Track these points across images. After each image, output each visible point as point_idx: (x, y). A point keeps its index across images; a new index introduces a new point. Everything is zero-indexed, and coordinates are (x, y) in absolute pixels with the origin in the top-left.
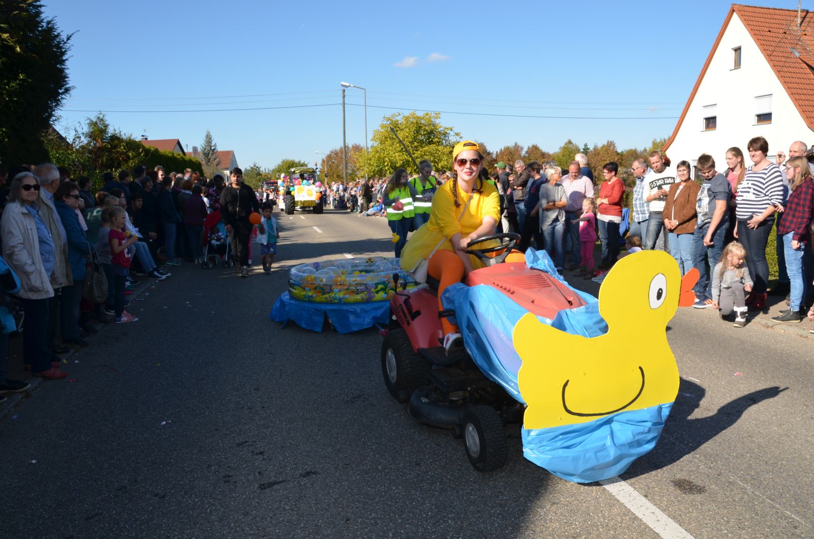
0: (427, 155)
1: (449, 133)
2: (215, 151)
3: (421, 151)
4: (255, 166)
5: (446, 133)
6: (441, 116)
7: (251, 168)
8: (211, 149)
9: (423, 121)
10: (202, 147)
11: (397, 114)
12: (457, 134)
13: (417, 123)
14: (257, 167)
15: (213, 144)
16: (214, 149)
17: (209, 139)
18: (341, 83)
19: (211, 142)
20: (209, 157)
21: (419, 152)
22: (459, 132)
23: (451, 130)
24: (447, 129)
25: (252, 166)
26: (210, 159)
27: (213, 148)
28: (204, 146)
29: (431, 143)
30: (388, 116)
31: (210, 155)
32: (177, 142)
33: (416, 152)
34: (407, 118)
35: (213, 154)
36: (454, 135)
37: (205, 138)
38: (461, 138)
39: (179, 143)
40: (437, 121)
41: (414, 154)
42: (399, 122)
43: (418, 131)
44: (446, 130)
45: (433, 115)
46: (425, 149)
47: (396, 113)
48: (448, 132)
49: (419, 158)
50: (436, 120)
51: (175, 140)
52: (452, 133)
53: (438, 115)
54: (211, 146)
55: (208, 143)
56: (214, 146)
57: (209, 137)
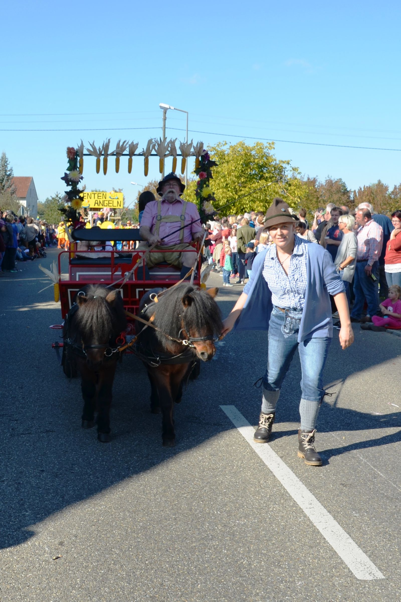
0: (257, 193)
1: (286, 168)
2: (11, 177)
3: (249, 188)
5: (282, 166)
6: (275, 146)
8: (6, 174)
9: (253, 153)
11: (224, 143)
12: (294, 169)
13: (246, 154)
14: (60, 198)
15: (9, 168)
16: (10, 175)
17: (4, 162)
18: (160, 105)
19: (6, 167)
20: (3, 184)
21: (247, 189)
22: (296, 167)
23: (288, 163)
24: (284, 162)
26: (4, 186)
27: (8, 173)
29: (262, 178)
30: (213, 146)
31: (4, 182)
33: (243, 189)
34: (233, 148)
35: (8, 180)
36: (291, 171)
38: (299, 173)
40: (271, 152)
41: (241, 190)
42: (226, 153)
43: (247, 164)
44: (282, 164)
45: (266, 145)
46: (254, 185)
47: (222, 142)
48: (284, 165)
49: (247, 196)
50: (269, 151)
52: (288, 167)
53: (271, 145)
54: (6, 170)
55: (3, 166)
56: (9, 171)
57: (4, 160)
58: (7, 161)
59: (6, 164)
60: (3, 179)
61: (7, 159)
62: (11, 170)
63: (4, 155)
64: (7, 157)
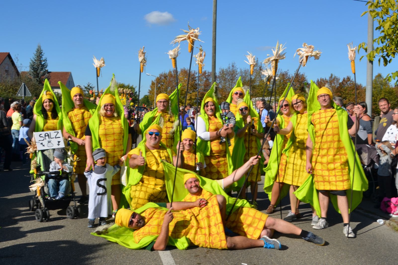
4: (89, 86)
7: (86, 88)
8: (41, 64)
10: (32, 61)
14: (91, 87)
15: (44, 58)
17: (39, 54)
19: (41, 57)
20: (38, 72)
25: (86, 86)
26: (39, 74)
27: (43, 63)
28: (33, 60)
31: (39, 70)
32: (7, 54)
35: (42, 69)
37: (35, 53)
39: (9, 56)
51: (6, 53)
54: (41, 60)
55: (38, 57)
56: (44, 61)
57: (39, 51)
58: (42, 53)
59: (41, 55)
60: (38, 68)
61: (42, 50)
62: (46, 60)
63: (39, 47)
64: (41, 49)
